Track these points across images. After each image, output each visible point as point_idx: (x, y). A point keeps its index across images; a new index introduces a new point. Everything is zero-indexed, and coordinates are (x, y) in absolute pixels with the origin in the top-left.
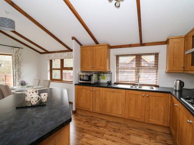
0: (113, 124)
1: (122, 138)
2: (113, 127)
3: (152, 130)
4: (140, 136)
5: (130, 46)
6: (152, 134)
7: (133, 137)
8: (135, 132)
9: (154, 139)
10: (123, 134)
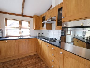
0: (8, 63)
1: (18, 67)
2: (9, 64)
3: (30, 56)
4: (26, 61)
5: (15, 14)
6: (31, 57)
7: (23, 62)
8: (24, 60)
9: (32, 59)
10: (18, 65)
